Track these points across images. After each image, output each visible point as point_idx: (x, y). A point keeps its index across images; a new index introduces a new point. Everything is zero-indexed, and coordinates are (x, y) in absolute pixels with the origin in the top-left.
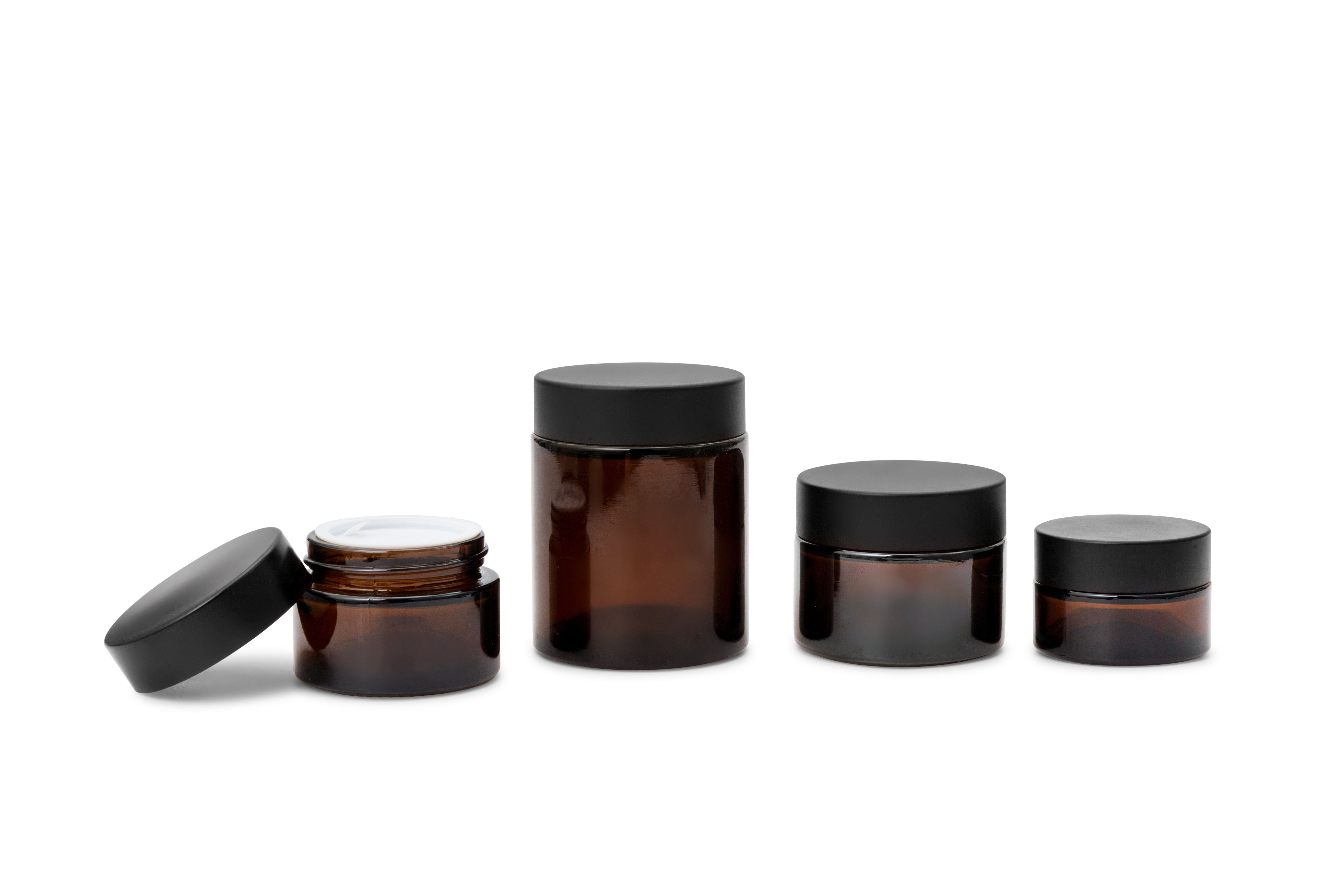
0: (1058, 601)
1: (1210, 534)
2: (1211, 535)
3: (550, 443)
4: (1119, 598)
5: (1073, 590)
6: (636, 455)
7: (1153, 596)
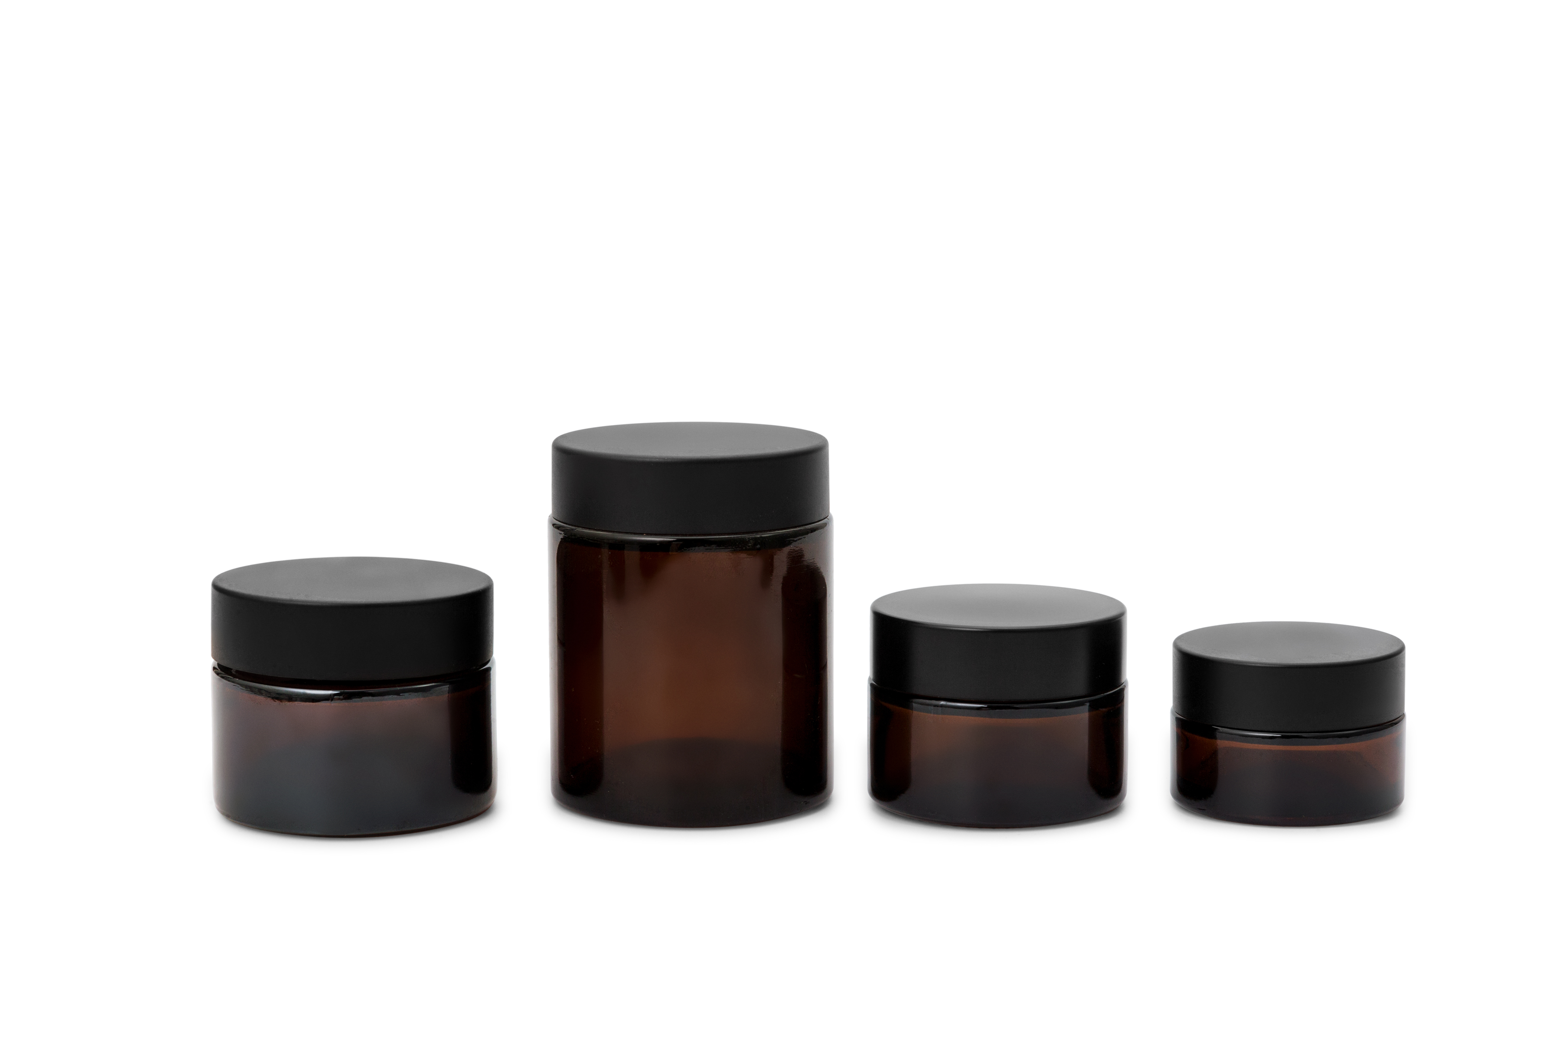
0: (1207, 740)
1: (1403, 653)
2: (1405, 654)
3: (572, 529)
4: (1283, 737)
5: (1226, 726)
6: (685, 546)
7: (1334, 734)
